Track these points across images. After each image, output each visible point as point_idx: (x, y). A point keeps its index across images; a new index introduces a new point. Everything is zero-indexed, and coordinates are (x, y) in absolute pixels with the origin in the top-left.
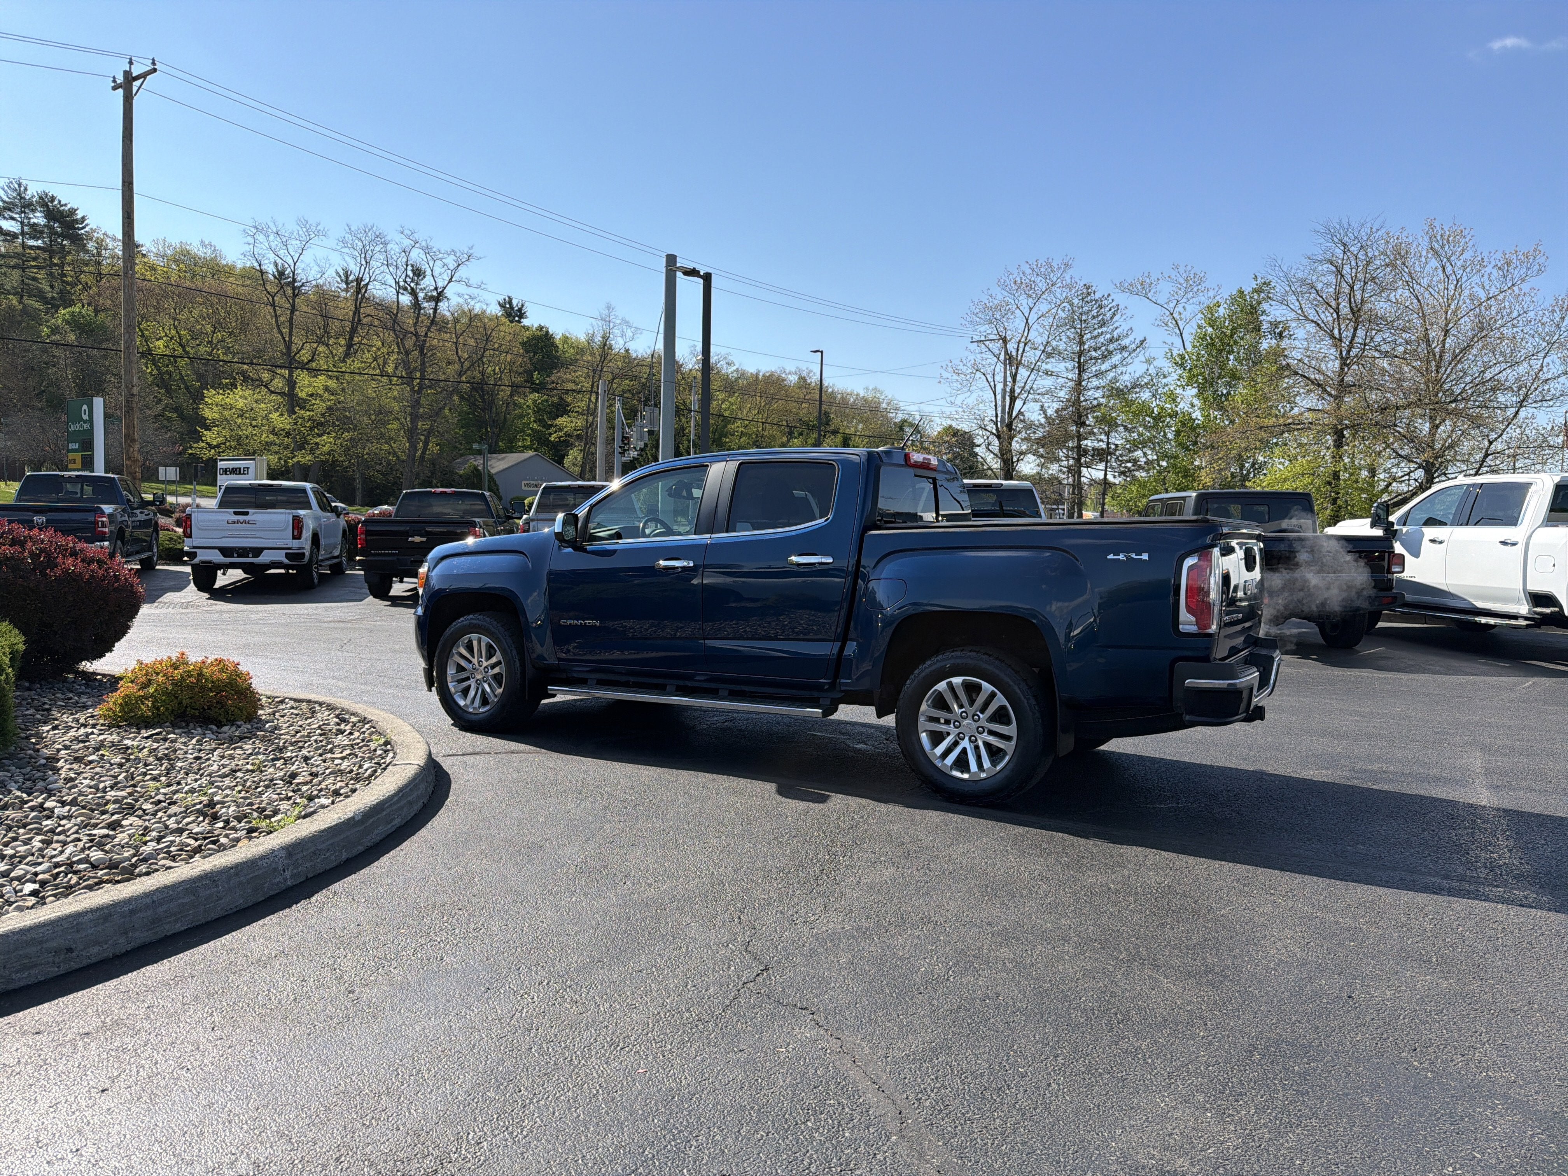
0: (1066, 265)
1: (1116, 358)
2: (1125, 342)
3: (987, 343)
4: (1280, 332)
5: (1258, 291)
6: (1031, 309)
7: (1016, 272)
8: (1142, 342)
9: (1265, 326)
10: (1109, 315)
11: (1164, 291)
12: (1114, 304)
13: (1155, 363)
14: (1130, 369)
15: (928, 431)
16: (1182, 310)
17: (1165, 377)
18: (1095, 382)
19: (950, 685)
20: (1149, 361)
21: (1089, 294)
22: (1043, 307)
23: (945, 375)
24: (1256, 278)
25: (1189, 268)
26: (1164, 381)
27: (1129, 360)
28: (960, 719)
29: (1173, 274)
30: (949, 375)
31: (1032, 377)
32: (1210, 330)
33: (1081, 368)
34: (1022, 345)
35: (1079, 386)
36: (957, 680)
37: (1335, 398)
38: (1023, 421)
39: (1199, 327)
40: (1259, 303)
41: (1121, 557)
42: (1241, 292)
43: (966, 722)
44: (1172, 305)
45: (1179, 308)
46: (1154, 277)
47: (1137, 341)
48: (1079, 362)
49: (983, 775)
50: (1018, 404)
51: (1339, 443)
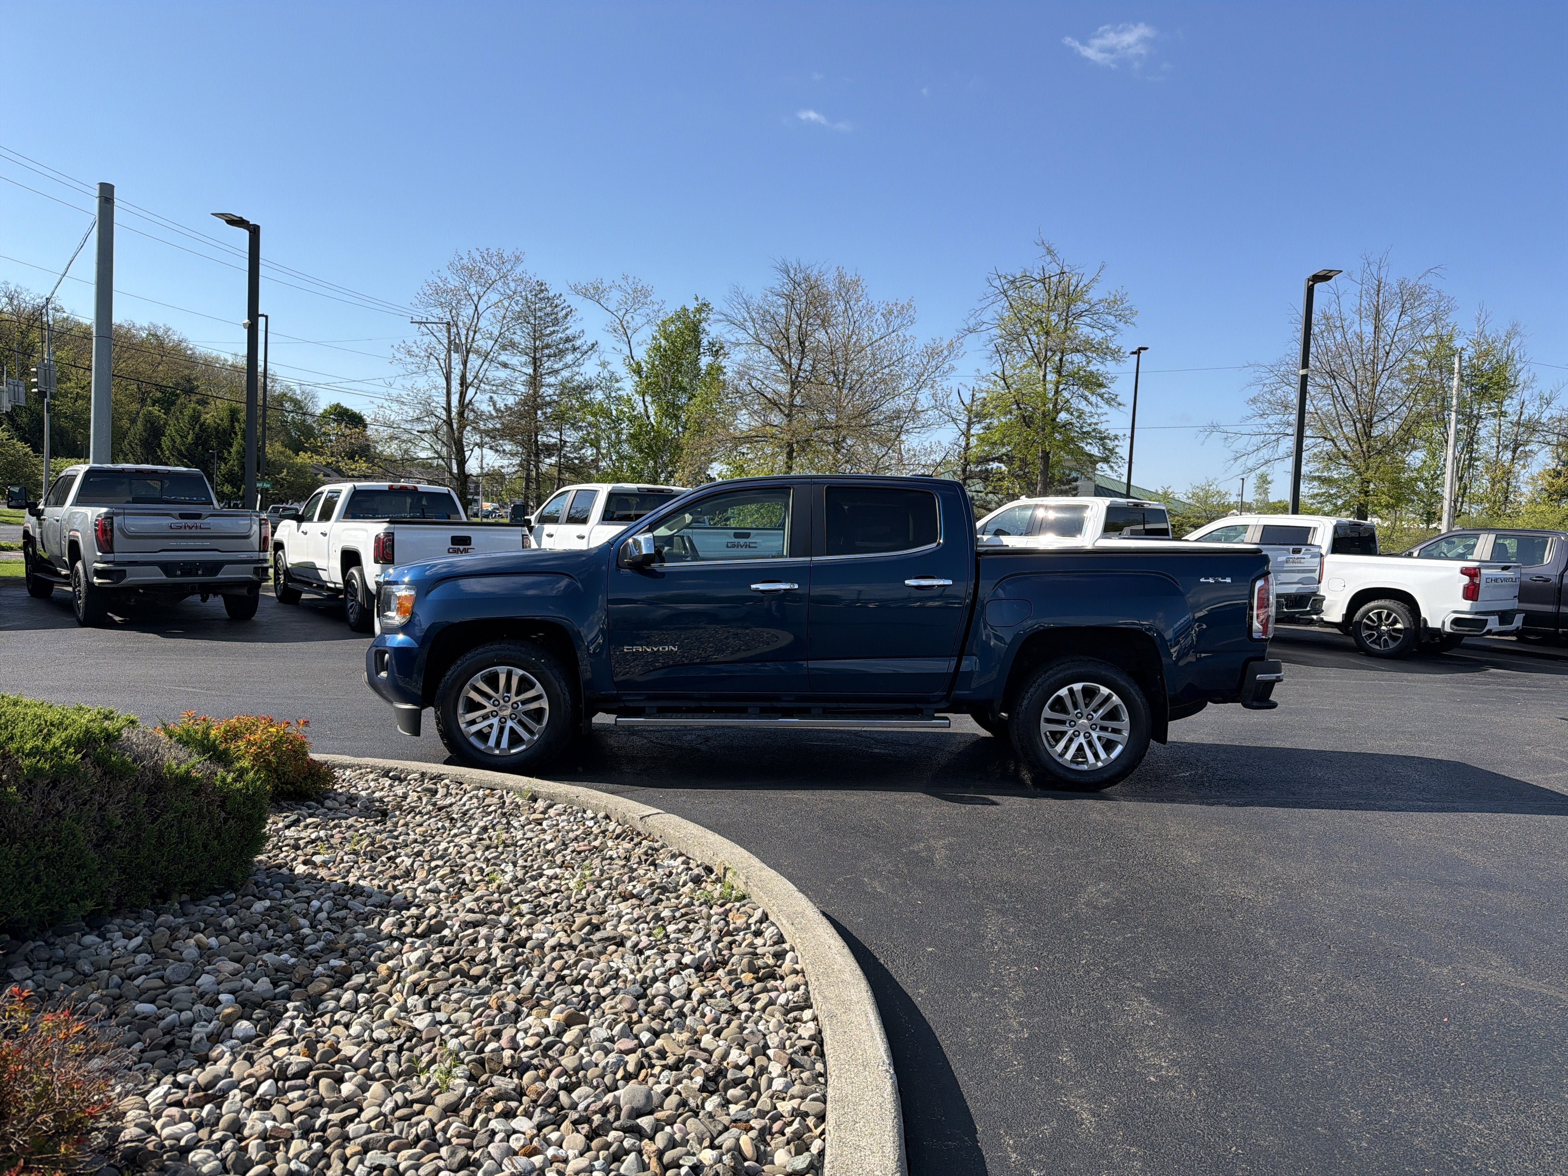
0: (518, 258)
1: (569, 358)
2: (578, 343)
3: (429, 326)
4: (717, 351)
5: (699, 310)
6: (480, 298)
7: (466, 257)
8: (593, 345)
9: (705, 342)
10: (561, 315)
11: (614, 298)
12: (566, 304)
13: (609, 367)
14: (582, 370)
15: (311, 409)
16: (630, 320)
17: (617, 381)
18: (551, 380)
19: (1071, 691)
20: (604, 365)
21: (542, 291)
22: (494, 297)
23: (398, 356)
24: (697, 299)
25: (637, 280)
26: (617, 385)
27: (581, 361)
28: (1075, 719)
29: (623, 283)
30: (402, 356)
31: (485, 366)
32: (663, 342)
33: (536, 363)
34: (471, 334)
35: (534, 381)
36: (1077, 687)
37: (787, 416)
38: (473, 410)
39: (654, 338)
40: (700, 322)
41: (1211, 580)
42: (685, 309)
43: (1081, 721)
44: (621, 313)
45: (628, 317)
46: (606, 284)
47: (589, 343)
48: (534, 358)
49: (1100, 764)
50: (471, 392)
51: (790, 456)
